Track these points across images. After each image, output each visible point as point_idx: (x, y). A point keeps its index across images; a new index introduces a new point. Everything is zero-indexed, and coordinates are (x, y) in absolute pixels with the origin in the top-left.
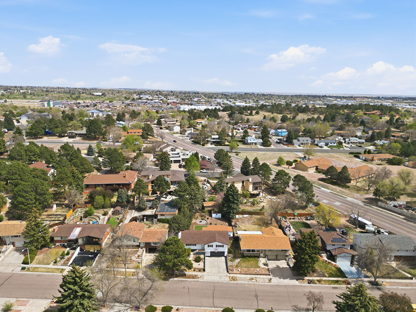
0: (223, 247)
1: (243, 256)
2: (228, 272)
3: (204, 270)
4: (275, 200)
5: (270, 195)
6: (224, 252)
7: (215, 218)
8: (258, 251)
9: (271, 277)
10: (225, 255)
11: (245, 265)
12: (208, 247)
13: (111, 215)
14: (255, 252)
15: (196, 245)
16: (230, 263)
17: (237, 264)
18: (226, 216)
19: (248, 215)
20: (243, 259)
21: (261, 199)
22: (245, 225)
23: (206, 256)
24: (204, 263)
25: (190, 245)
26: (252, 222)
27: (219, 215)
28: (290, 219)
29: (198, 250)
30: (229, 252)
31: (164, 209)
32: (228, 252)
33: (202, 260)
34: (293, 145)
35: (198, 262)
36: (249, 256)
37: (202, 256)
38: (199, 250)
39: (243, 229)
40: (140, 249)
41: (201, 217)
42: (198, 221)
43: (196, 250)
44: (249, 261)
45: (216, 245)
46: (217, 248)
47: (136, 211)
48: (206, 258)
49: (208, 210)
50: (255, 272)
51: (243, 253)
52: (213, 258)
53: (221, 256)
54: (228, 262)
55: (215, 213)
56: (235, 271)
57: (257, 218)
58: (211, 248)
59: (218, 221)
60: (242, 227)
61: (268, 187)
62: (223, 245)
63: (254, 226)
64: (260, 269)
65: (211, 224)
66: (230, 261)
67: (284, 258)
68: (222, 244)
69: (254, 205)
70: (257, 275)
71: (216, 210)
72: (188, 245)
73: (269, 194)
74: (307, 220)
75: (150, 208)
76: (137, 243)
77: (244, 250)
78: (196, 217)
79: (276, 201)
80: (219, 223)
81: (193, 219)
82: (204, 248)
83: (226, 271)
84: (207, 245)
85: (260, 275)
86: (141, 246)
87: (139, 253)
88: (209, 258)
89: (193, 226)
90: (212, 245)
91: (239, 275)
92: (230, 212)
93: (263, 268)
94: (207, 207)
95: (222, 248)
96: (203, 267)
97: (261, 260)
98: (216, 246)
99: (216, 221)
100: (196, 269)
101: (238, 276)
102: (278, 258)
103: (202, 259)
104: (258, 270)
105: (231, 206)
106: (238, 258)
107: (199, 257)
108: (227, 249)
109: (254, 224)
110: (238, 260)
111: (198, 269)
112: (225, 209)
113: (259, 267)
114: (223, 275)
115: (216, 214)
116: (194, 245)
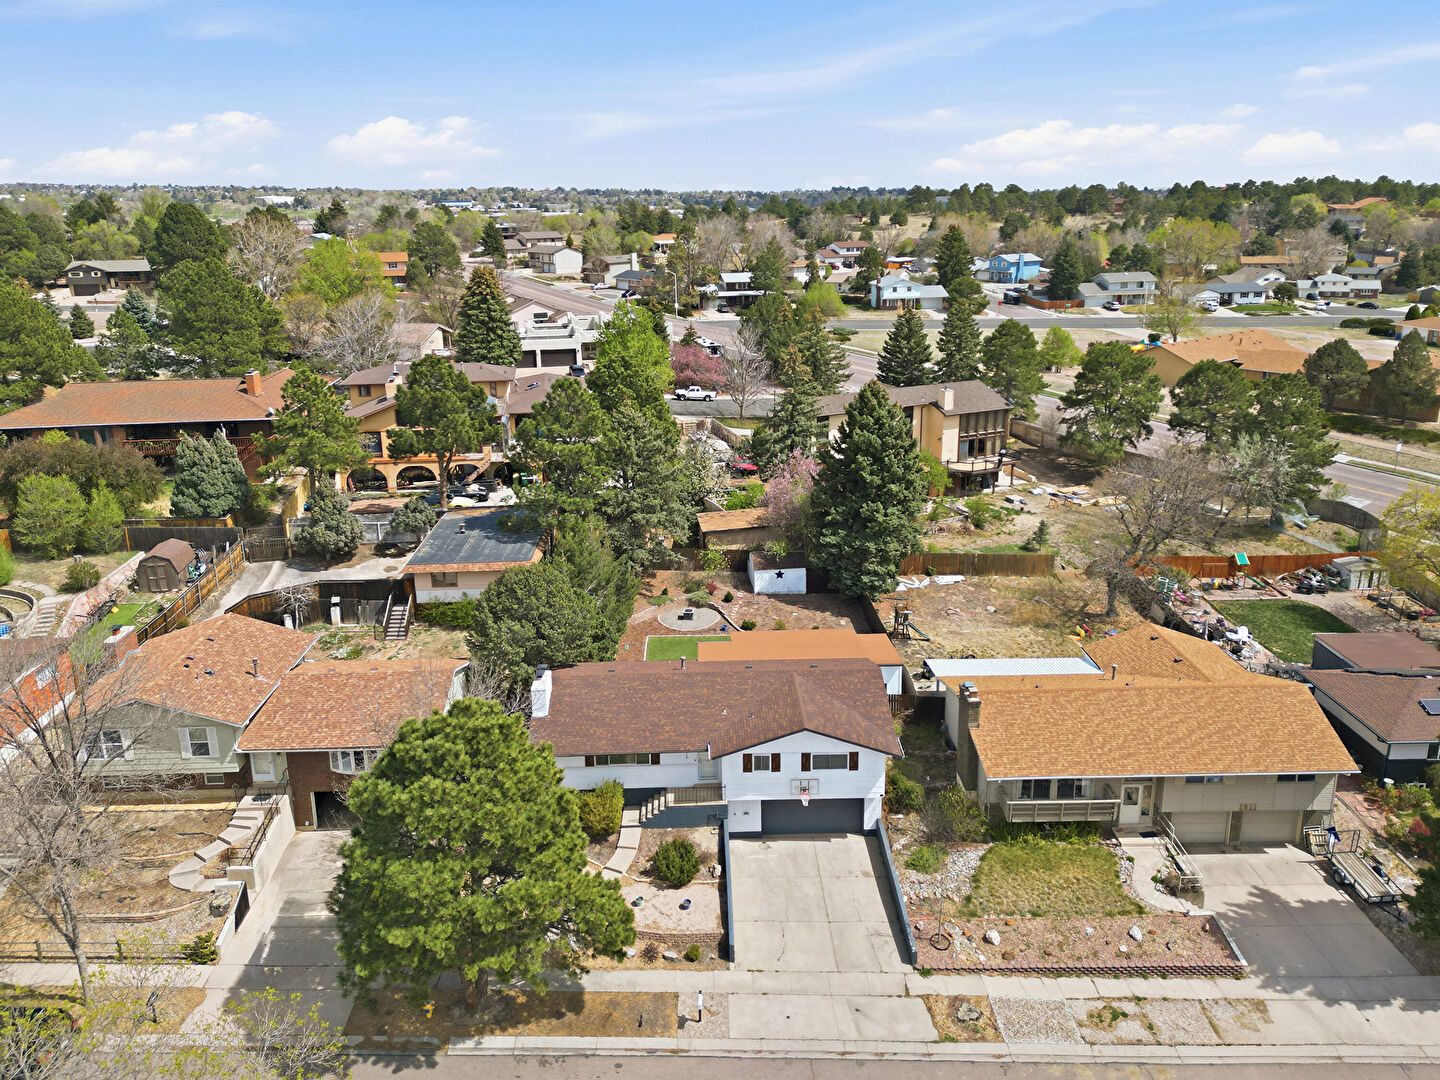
0: (854, 766)
1: (999, 829)
2: (908, 957)
3: (726, 951)
4: (1086, 500)
5: (1050, 481)
6: (858, 805)
7: (770, 596)
8: (1106, 788)
9: (1249, 987)
10: (868, 825)
11: (1028, 900)
12: (747, 768)
13: (124, 588)
14: (1080, 795)
15: (656, 760)
16: (909, 885)
17: (966, 890)
18: (839, 580)
19: (959, 578)
20: (1003, 849)
21: (1009, 501)
22: (954, 627)
23: (735, 836)
24: (724, 889)
25: (620, 759)
26: (992, 609)
27: (795, 579)
28: (1206, 588)
29: (674, 790)
30: (896, 802)
31: (460, 545)
32: (885, 803)
33: (703, 869)
34: (1081, 304)
35: (678, 885)
36: (1038, 828)
37: (704, 839)
38: (682, 793)
39: (949, 649)
40: (247, 800)
41: (687, 591)
42: (669, 616)
43: (656, 792)
44: (1049, 865)
45: (806, 757)
46: (813, 773)
47: (290, 566)
48: (733, 845)
49: (729, 551)
50: (1120, 953)
51: (996, 809)
52: (780, 847)
53: (842, 832)
54: (897, 871)
55: (769, 563)
56: (963, 951)
57: (1014, 590)
58: (767, 775)
59: (790, 608)
60: (939, 640)
61: (1027, 447)
62: (854, 756)
63: (1015, 632)
64: (1148, 920)
65: (747, 627)
66: (911, 865)
67: (1283, 832)
68: (845, 749)
69: (978, 526)
70: (1143, 972)
71: (777, 548)
72: (603, 760)
73: (1044, 476)
74: (1310, 590)
75: (381, 550)
76: (221, 760)
77: (1003, 788)
78: (657, 592)
79: (1095, 504)
80: (798, 619)
81: (639, 600)
82: (717, 775)
83: (891, 946)
84: (738, 757)
85: (1164, 972)
86: (257, 778)
87: (234, 836)
88: (756, 845)
89: (643, 643)
90: (776, 758)
91: (998, 979)
92: (864, 554)
93: (1173, 918)
94: (720, 534)
95: (846, 772)
96: (711, 925)
97: (1130, 852)
98: (806, 762)
99: (778, 611)
100: (661, 938)
101: (996, 987)
102: (1249, 831)
103: (704, 858)
104: (1138, 934)
105: (872, 519)
106: (968, 839)
107: (684, 849)
108: (882, 780)
109: (1008, 616)
110: (966, 860)
111: (675, 940)
112: (832, 540)
113: (1140, 910)
114: (878, 982)
115: (773, 572)
116: (641, 759)
